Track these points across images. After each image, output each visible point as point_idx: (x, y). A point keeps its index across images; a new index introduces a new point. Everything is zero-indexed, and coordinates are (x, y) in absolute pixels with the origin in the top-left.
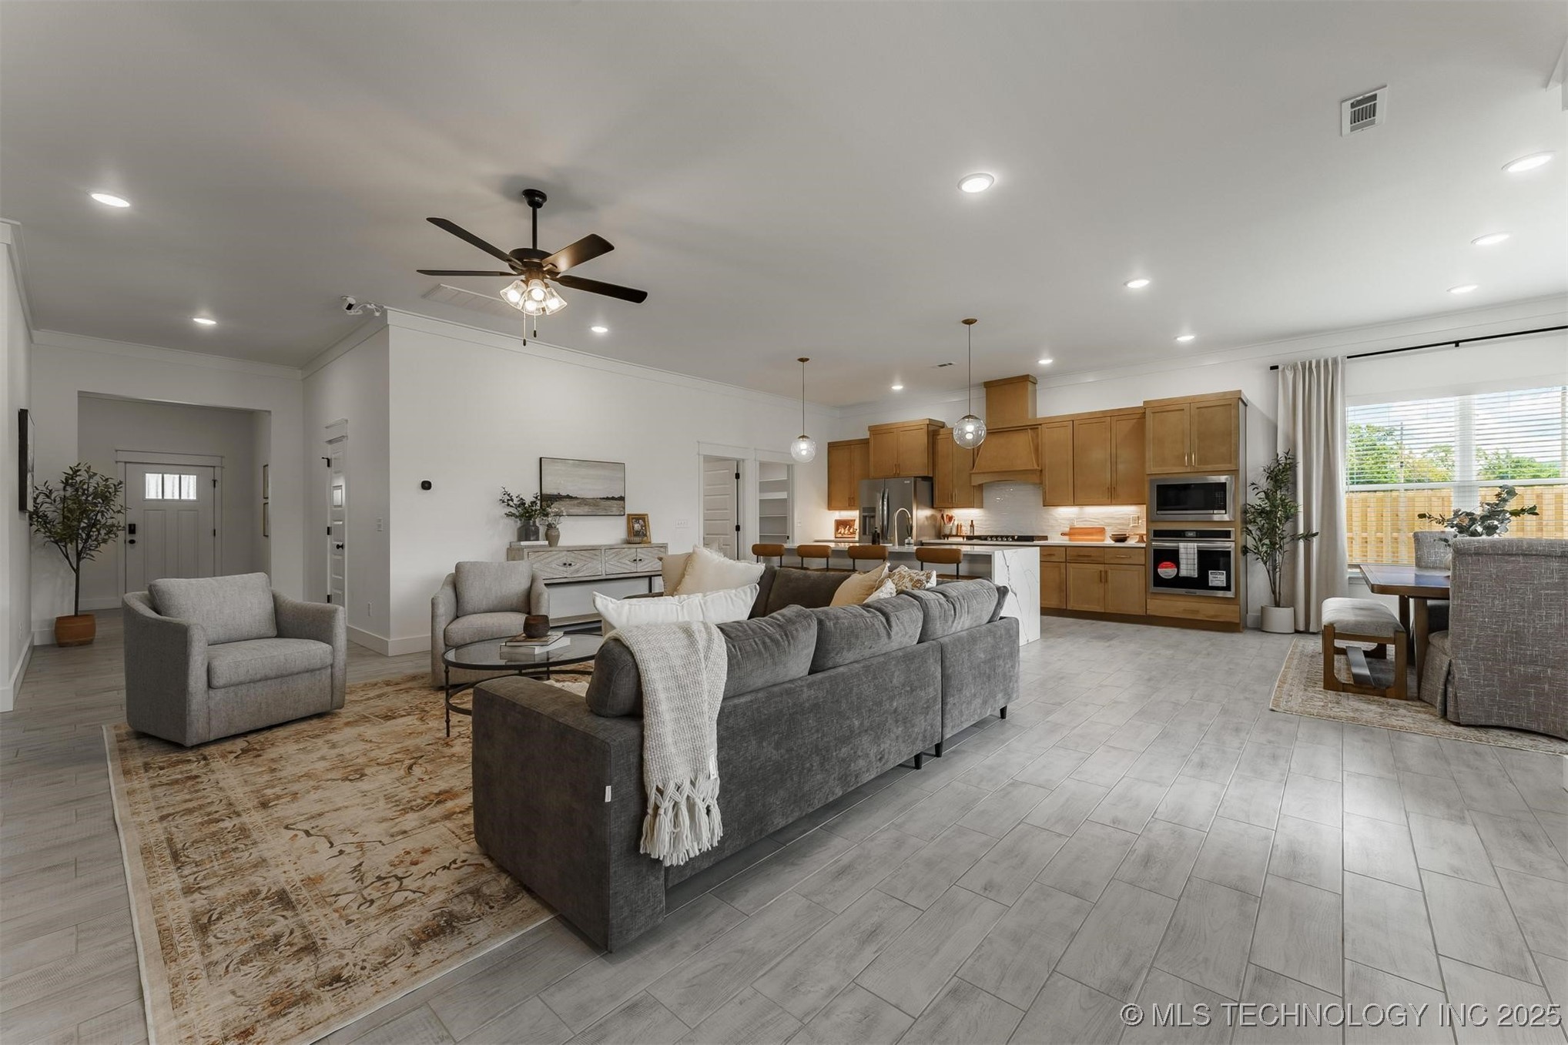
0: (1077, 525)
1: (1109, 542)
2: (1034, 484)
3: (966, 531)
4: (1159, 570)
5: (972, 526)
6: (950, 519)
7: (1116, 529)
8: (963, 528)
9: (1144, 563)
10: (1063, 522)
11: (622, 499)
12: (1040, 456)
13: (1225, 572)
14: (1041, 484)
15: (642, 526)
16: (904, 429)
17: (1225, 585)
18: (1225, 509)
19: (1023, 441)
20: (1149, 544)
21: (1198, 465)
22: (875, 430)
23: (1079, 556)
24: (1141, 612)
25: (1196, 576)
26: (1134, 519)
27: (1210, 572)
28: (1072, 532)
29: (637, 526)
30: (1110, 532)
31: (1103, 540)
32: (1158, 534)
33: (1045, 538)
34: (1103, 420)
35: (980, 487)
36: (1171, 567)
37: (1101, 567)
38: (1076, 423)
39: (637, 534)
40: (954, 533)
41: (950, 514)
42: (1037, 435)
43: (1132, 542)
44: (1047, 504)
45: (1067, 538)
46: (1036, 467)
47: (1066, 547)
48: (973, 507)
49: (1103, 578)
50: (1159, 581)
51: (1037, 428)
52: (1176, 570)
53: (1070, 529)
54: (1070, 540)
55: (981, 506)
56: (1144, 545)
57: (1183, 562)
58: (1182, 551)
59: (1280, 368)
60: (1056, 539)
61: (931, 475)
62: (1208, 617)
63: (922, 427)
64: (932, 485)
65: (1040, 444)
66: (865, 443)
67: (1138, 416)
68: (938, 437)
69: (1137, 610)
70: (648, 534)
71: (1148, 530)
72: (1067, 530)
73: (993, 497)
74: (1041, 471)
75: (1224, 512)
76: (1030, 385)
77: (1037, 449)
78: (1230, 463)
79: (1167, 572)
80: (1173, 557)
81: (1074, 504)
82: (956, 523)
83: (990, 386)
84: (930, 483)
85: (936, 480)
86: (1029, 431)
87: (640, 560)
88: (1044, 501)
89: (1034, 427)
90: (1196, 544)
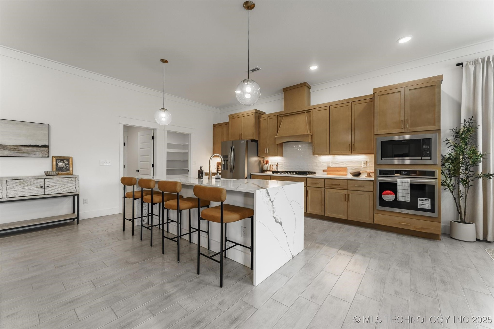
0: (332, 166)
1: (350, 176)
2: (309, 143)
3: (275, 169)
4: (383, 195)
5: (277, 166)
6: (267, 162)
7: (353, 169)
8: (273, 167)
9: (372, 190)
10: (324, 164)
11: (47, 147)
12: (311, 127)
13: (430, 199)
14: (311, 143)
15: (66, 165)
16: (245, 116)
17: (430, 208)
18: (431, 156)
19: (302, 119)
20: (375, 179)
21: (410, 127)
22: (231, 117)
23: (333, 184)
24: (371, 222)
25: (409, 201)
26: (364, 163)
27: (419, 198)
28: (328, 170)
29: (60, 164)
30: (350, 170)
31: (346, 175)
32: (383, 173)
33: (314, 173)
34: (347, 104)
35: (281, 145)
36: (391, 194)
37: (346, 192)
38: (330, 107)
39: (61, 169)
40: (269, 169)
41: (267, 160)
42: (310, 116)
43: (363, 177)
44: (315, 154)
45: (326, 173)
46: (309, 133)
47: (325, 179)
48: (277, 156)
49: (347, 198)
50: (382, 203)
51: (310, 112)
52: (394, 196)
53: (328, 168)
54: (327, 174)
55: (282, 155)
56: (372, 179)
57: (400, 191)
58: (399, 184)
59: (464, 65)
60: (320, 174)
61: (257, 139)
62: (417, 229)
63: (252, 114)
64: (258, 144)
65: (311, 120)
66: (227, 123)
67: (368, 101)
68: (261, 119)
69: (369, 221)
70: (71, 169)
71: (375, 170)
72: (326, 168)
73: (287, 149)
74: (312, 135)
75: (429, 158)
76: (306, 88)
77: (310, 123)
78: (435, 125)
79: (388, 197)
80: (393, 187)
81: (330, 153)
82: (269, 164)
83: (286, 90)
84: (257, 143)
85: (259, 142)
86: (305, 113)
87: (48, 187)
88: (313, 152)
89: (308, 111)
90: (409, 180)
